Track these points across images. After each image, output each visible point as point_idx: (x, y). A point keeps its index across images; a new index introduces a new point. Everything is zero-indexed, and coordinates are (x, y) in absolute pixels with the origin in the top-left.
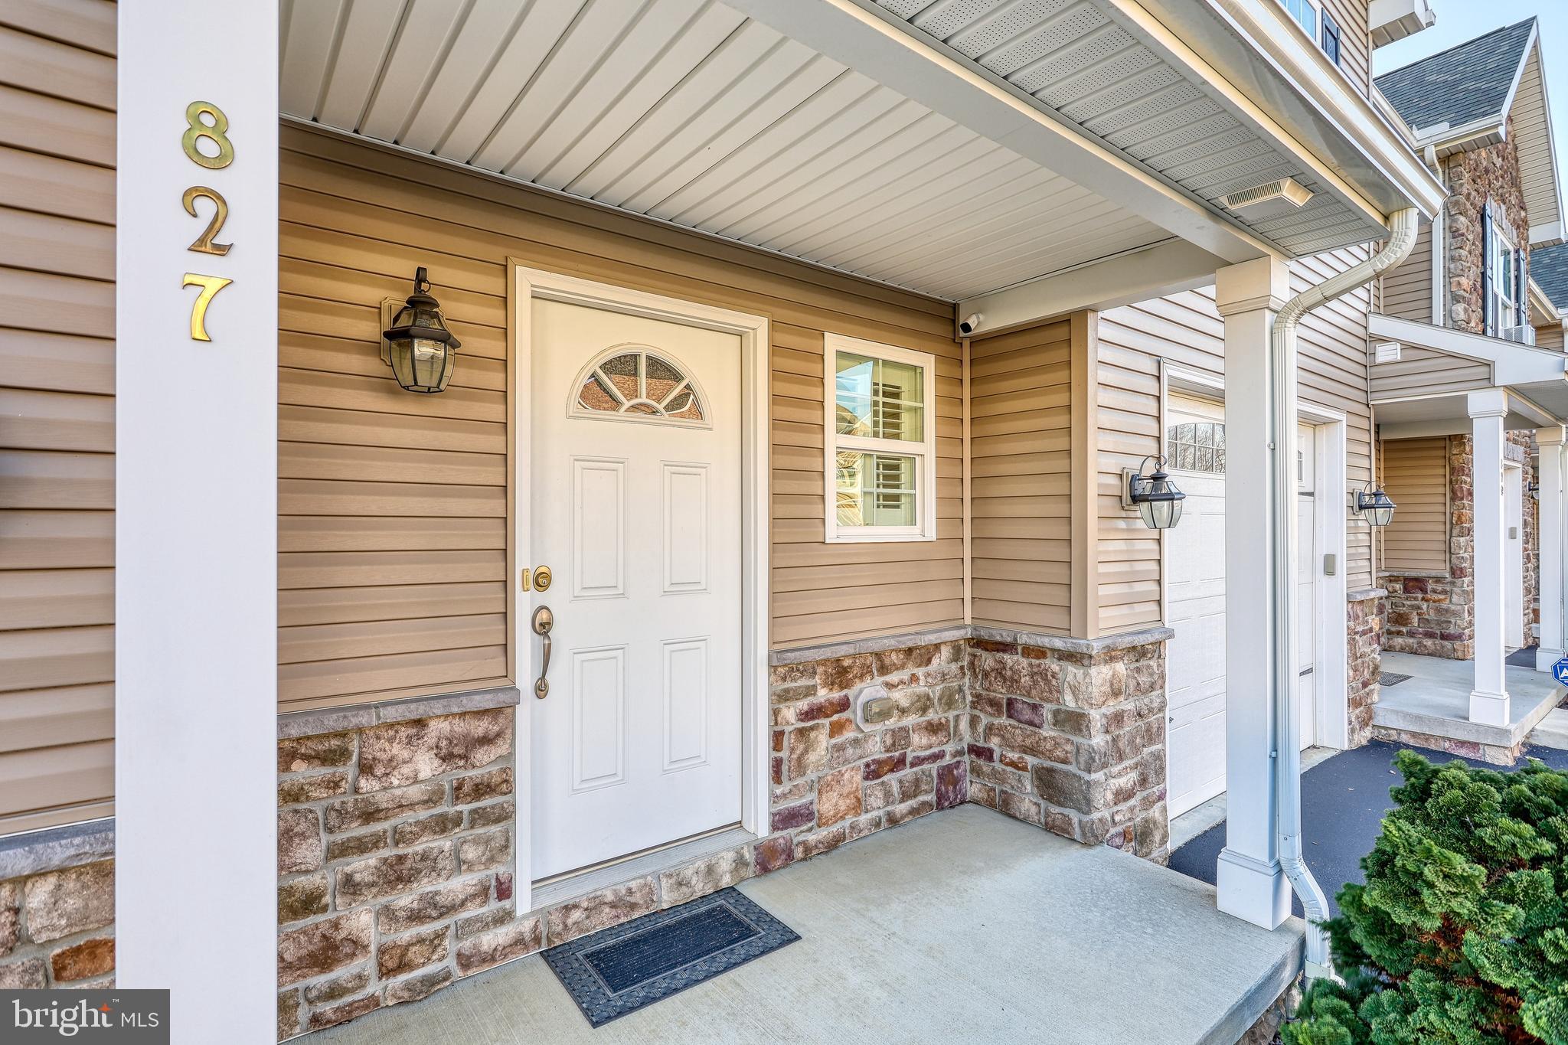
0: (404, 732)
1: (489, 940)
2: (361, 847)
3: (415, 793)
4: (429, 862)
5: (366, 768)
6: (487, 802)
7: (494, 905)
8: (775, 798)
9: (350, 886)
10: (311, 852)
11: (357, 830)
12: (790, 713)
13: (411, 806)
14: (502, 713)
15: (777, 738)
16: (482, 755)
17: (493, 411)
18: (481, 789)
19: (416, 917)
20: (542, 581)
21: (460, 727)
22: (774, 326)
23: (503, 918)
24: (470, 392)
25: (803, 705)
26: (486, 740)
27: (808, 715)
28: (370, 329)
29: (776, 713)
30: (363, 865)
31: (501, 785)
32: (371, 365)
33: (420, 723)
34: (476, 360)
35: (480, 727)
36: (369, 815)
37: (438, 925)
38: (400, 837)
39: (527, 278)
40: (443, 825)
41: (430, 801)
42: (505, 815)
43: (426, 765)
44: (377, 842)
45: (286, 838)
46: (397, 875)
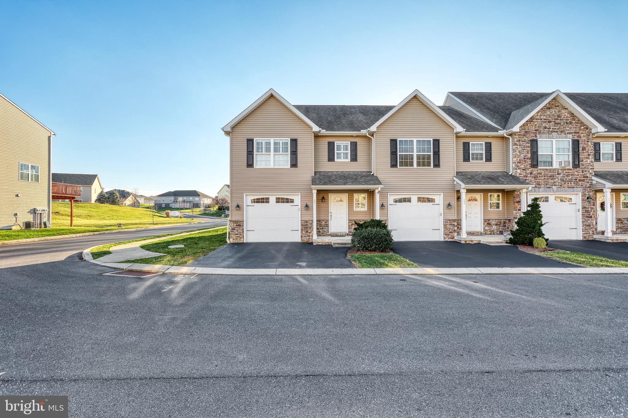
1: (327, 234)
2: (321, 227)
4: (324, 228)
5: (321, 222)
7: (328, 232)
8: (349, 230)
9: (320, 229)
10: (318, 226)
12: (350, 224)
14: (328, 220)
15: (349, 226)
17: (328, 204)
18: (327, 225)
19: (323, 231)
20: (331, 213)
22: (348, 194)
23: (328, 233)
24: (326, 202)
25: (351, 223)
26: (327, 222)
27: (352, 224)
28: (321, 199)
29: (349, 224)
30: (321, 228)
31: (328, 225)
32: (321, 201)
33: (324, 220)
34: (326, 200)
36: (321, 225)
37: (325, 232)
38: (323, 227)
39: (329, 194)
41: (324, 225)
42: (328, 227)
43: (324, 223)
45: (317, 225)
46: (322, 229)
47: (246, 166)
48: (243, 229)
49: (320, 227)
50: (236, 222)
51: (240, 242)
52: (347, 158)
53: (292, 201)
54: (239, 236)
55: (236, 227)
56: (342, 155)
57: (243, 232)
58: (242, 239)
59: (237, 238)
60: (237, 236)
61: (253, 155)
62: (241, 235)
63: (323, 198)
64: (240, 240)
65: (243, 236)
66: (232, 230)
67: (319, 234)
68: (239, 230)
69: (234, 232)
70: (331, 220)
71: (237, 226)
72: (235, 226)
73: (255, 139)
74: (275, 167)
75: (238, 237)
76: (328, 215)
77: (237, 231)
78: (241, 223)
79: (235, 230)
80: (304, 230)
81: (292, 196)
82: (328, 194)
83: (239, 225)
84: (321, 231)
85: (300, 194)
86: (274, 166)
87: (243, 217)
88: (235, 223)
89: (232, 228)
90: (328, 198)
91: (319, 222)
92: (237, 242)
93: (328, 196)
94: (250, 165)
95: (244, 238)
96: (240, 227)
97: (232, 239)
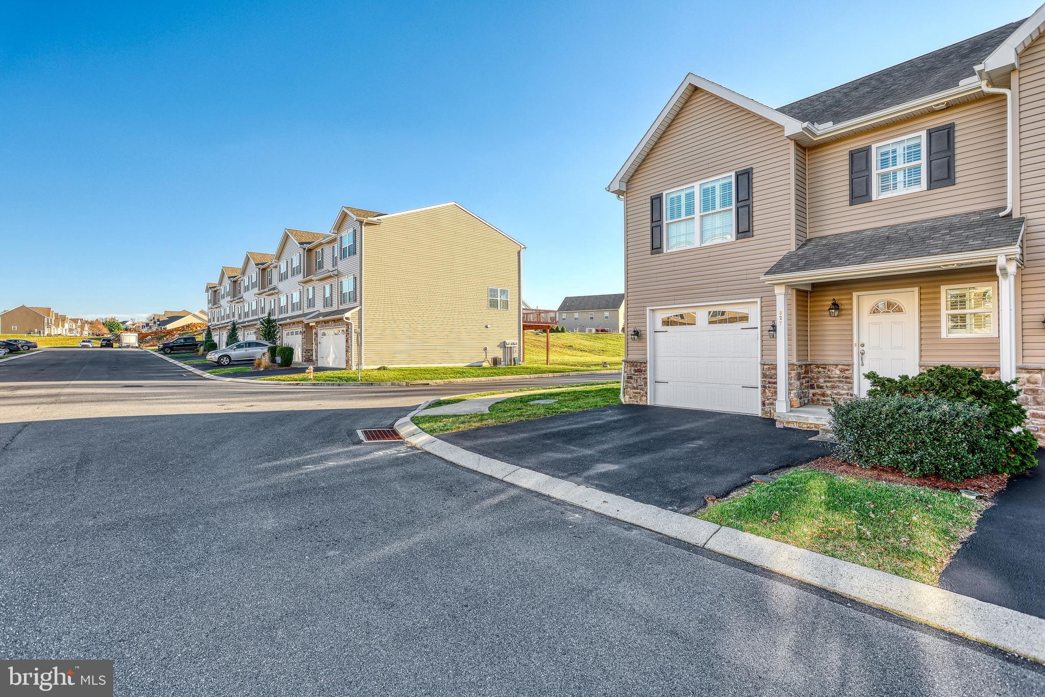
0: (835, 366)
3: (836, 376)
4: (839, 387)
5: (829, 371)
6: (848, 380)
7: (849, 397)
9: (827, 387)
11: (828, 379)
13: (835, 377)
14: (850, 365)
16: (846, 372)
17: (849, 322)
18: (847, 378)
19: (836, 394)
20: (861, 345)
21: (843, 367)
22: (920, 289)
24: (844, 315)
26: (847, 370)
28: (828, 308)
30: (829, 384)
31: (852, 378)
32: (827, 313)
33: (837, 365)
34: (845, 310)
35: (847, 368)
37: (840, 397)
39: (855, 294)
40: (840, 381)
41: (839, 377)
42: (852, 383)
43: (838, 372)
44: (830, 382)
46: (833, 387)
47: (649, 252)
48: (646, 378)
49: (825, 382)
50: (633, 364)
51: (641, 404)
52: (918, 181)
53: (744, 318)
54: (639, 391)
55: (634, 375)
56: (900, 177)
57: (646, 383)
58: (644, 398)
59: (635, 395)
60: (636, 391)
61: (661, 226)
62: (641, 389)
63: (836, 306)
64: (640, 400)
65: (646, 393)
66: (628, 378)
67: (824, 400)
68: (639, 380)
69: (631, 383)
70: (863, 365)
71: (635, 371)
72: (633, 372)
73: (665, 193)
74: (703, 245)
75: (637, 393)
76: (852, 351)
77: (635, 381)
78: (642, 366)
79: (632, 379)
80: (769, 387)
81: (746, 306)
82: (851, 294)
83: (640, 371)
84: (829, 392)
85: (759, 300)
86: (702, 241)
87: (646, 355)
88: (633, 366)
89: (628, 374)
90: (851, 304)
91: (824, 368)
92: (636, 403)
93: (851, 299)
94: (656, 249)
95: (647, 397)
96: (641, 373)
97: (628, 397)
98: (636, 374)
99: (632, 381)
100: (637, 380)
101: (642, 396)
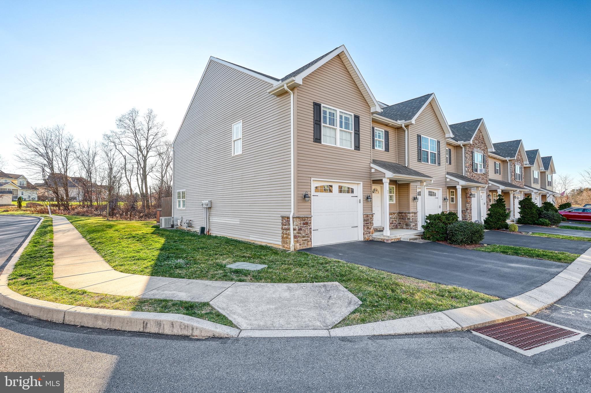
47: (313, 140)
48: (311, 229)
50: (303, 219)
51: (308, 247)
53: (352, 191)
54: (306, 238)
55: (303, 227)
57: (311, 232)
58: (310, 243)
59: (304, 242)
60: (304, 239)
61: (321, 126)
62: (308, 237)
64: (307, 245)
65: (311, 239)
66: (298, 230)
68: (306, 230)
69: (301, 234)
71: (304, 224)
72: (302, 225)
73: (322, 105)
75: (305, 240)
77: (304, 232)
78: (309, 220)
79: (301, 230)
80: (365, 227)
81: (352, 185)
83: (307, 223)
85: (361, 183)
87: (311, 211)
89: (299, 227)
92: (305, 248)
94: (317, 139)
95: (311, 242)
96: (307, 225)
97: (299, 244)
98: (304, 226)
99: (302, 232)
100: (305, 230)
101: (308, 242)
